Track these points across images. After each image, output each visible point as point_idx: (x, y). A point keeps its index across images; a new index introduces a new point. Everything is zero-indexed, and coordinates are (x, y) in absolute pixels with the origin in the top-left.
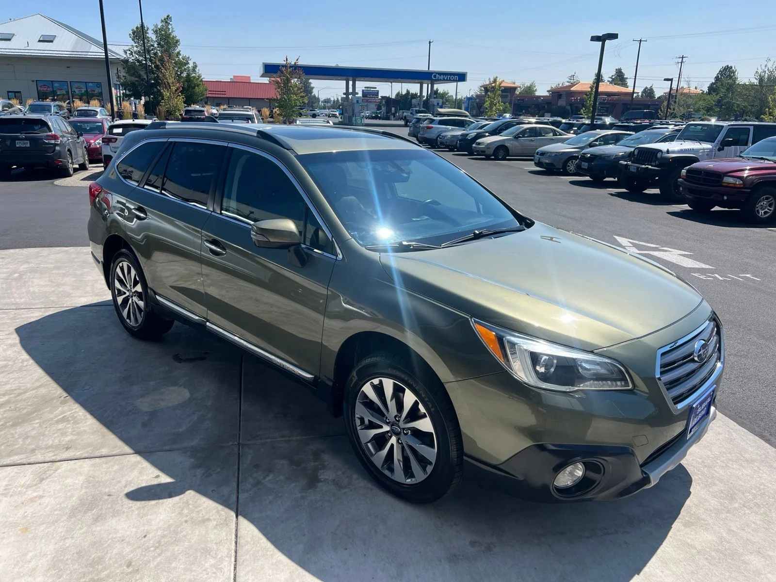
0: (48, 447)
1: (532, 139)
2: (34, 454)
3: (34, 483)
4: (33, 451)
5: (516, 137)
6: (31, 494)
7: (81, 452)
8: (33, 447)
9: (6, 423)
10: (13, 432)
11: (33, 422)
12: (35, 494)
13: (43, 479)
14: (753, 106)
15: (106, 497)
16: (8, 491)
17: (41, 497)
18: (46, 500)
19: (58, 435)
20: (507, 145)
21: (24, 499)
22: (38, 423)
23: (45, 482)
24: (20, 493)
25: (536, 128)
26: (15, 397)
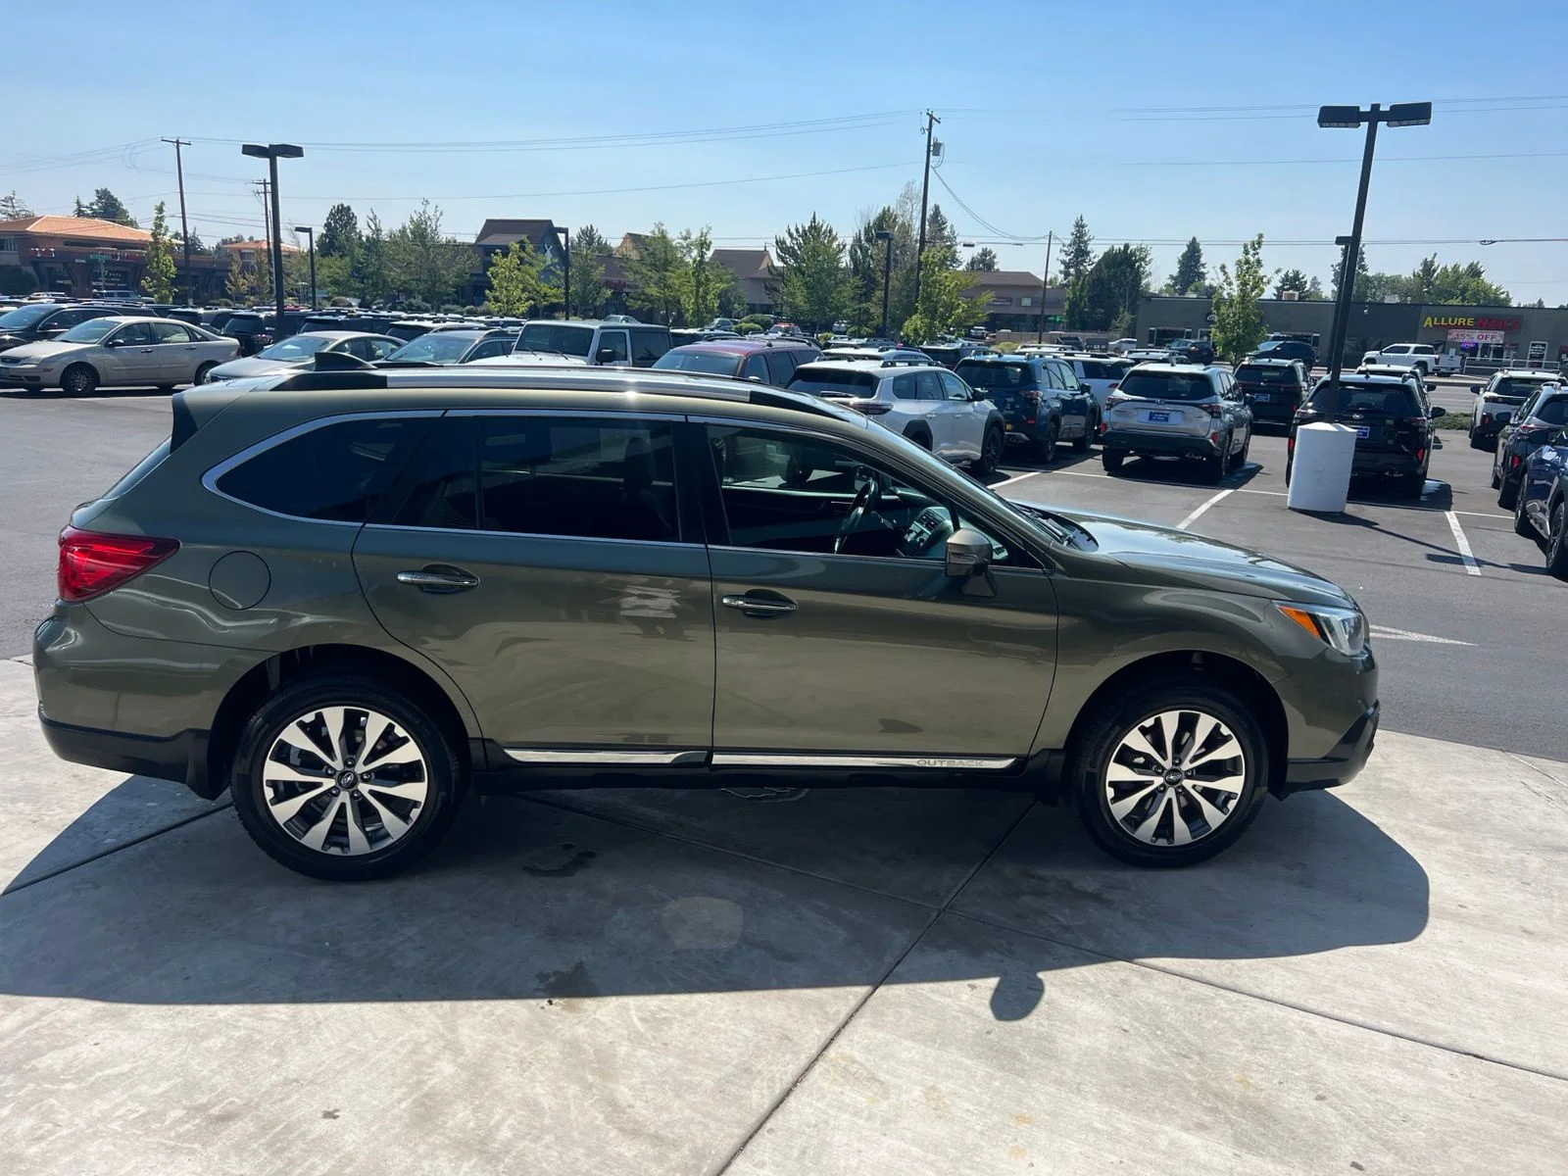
1: (146, 348)
5: (110, 344)
12: (917, 1093)
13: (872, 1078)
14: (419, 280)
16: (879, 1117)
17: (933, 1089)
18: (949, 1086)
20: (90, 359)
21: (922, 1106)
23: (885, 1078)
24: (897, 1106)
25: (148, 324)
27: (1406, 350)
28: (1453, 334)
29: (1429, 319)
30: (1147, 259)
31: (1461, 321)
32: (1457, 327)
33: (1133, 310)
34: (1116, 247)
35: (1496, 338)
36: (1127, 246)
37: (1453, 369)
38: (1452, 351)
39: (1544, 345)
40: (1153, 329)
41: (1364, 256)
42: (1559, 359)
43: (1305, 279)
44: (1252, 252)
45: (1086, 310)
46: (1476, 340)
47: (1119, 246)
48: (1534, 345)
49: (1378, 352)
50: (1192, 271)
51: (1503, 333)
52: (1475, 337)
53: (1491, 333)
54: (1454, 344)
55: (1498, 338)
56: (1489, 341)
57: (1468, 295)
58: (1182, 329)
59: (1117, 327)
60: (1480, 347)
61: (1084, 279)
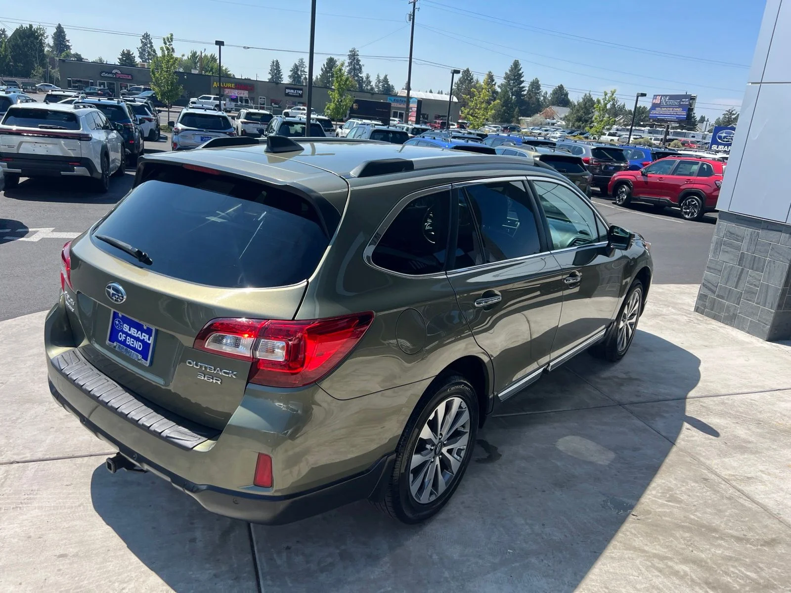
0: (716, 491)
2: (732, 496)
3: (756, 481)
4: (729, 498)
6: (765, 477)
7: (704, 471)
8: (725, 501)
9: (717, 538)
10: (723, 525)
11: (696, 518)
12: (764, 475)
13: (748, 478)
15: (729, 444)
16: (777, 490)
17: (762, 471)
18: (761, 468)
19: (696, 492)
21: (774, 479)
22: (694, 515)
23: (749, 475)
24: (771, 483)
26: (671, 559)
27: (209, 98)
28: (227, 91)
29: (215, 83)
30: (45, 35)
31: (229, 85)
32: (228, 88)
33: (43, 65)
34: (24, 26)
35: (245, 94)
36: (31, 26)
37: (232, 109)
38: (227, 99)
39: (264, 98)
40: (70, 79)
41: (153, 44)
42: (271, 105)
43: (133, 55)
44: (168, 43)
45: (12, 63)
46: (237, 95)
47: (26, 25)
48: (261, 98)
49: (196, 99)
50: (61, 44)
51: (247, 92)
52: (236, 93)
53: (242, 92)
54: (228, 97)
55: (246, 94)
56: (242, 95)
57: (214, 71)
58: (87, 80)
59: (35, 76)
60: (239, 98)
61: (5, 44)
